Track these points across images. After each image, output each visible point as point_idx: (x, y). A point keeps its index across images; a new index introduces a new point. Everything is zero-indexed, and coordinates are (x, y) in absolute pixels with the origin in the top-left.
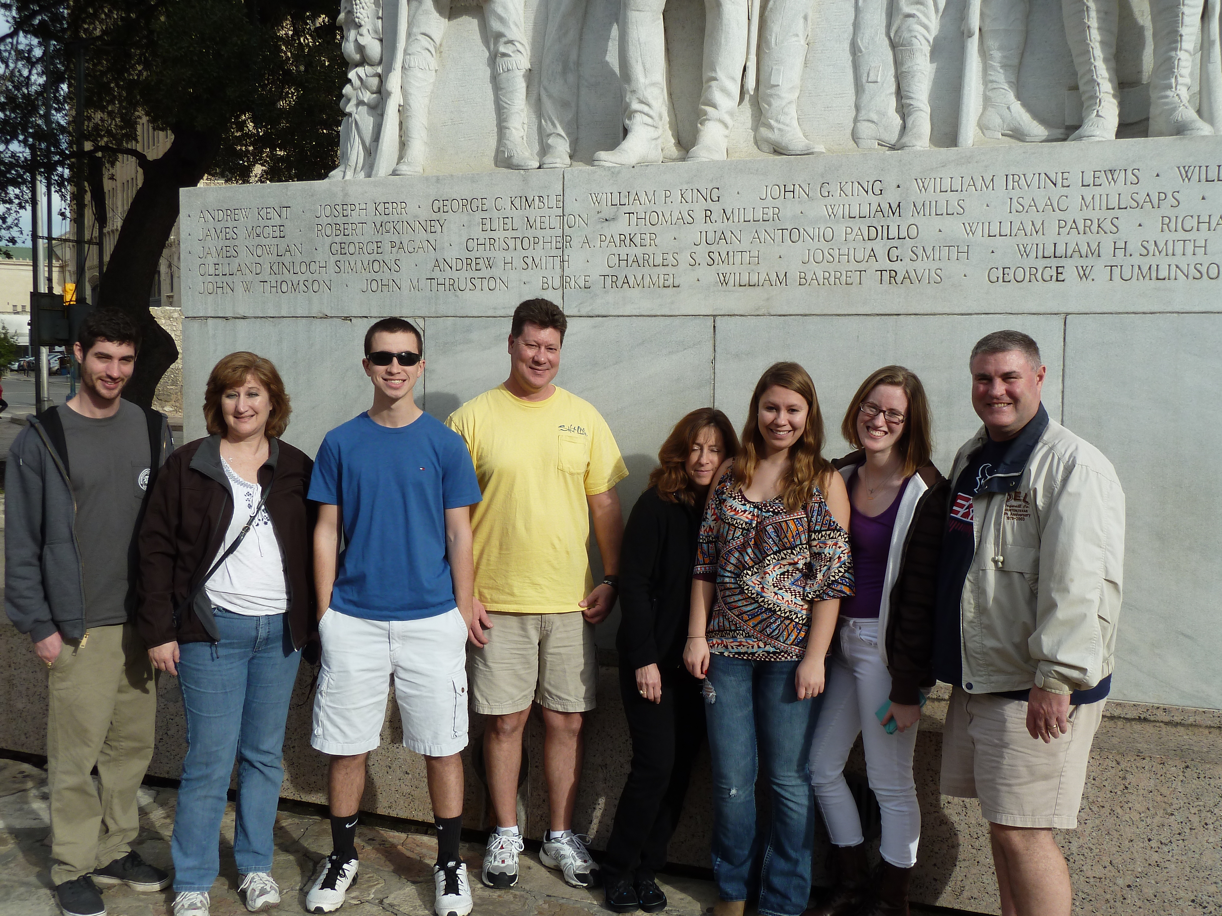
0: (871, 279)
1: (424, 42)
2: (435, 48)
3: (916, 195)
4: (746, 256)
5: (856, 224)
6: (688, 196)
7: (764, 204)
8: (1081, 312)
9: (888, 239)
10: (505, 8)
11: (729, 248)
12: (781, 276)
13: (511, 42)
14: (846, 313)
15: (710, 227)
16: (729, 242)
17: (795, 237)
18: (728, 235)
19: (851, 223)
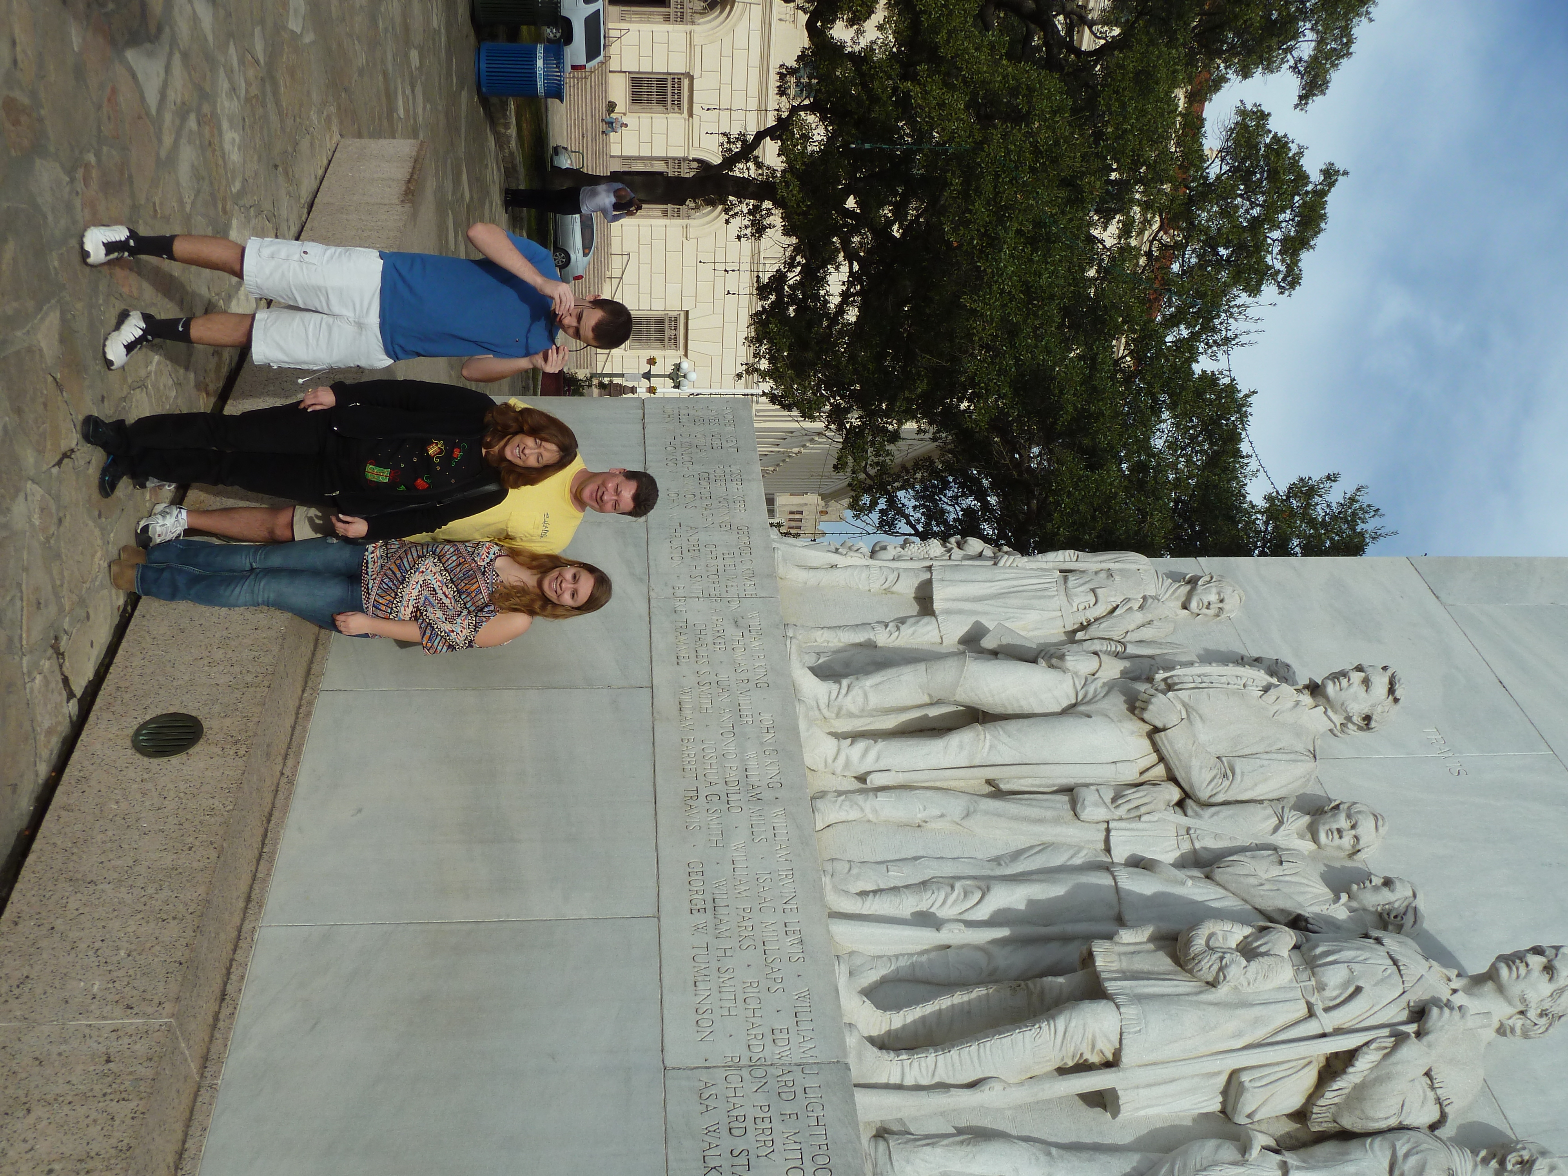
0: (689, 784)
1: (892, 577)
2: (889, 588)
3: (770, 810)
5: (740, 773)
8: (661, 928)
10: (927, 624)
13: (898, 628)
14: (656, 769)
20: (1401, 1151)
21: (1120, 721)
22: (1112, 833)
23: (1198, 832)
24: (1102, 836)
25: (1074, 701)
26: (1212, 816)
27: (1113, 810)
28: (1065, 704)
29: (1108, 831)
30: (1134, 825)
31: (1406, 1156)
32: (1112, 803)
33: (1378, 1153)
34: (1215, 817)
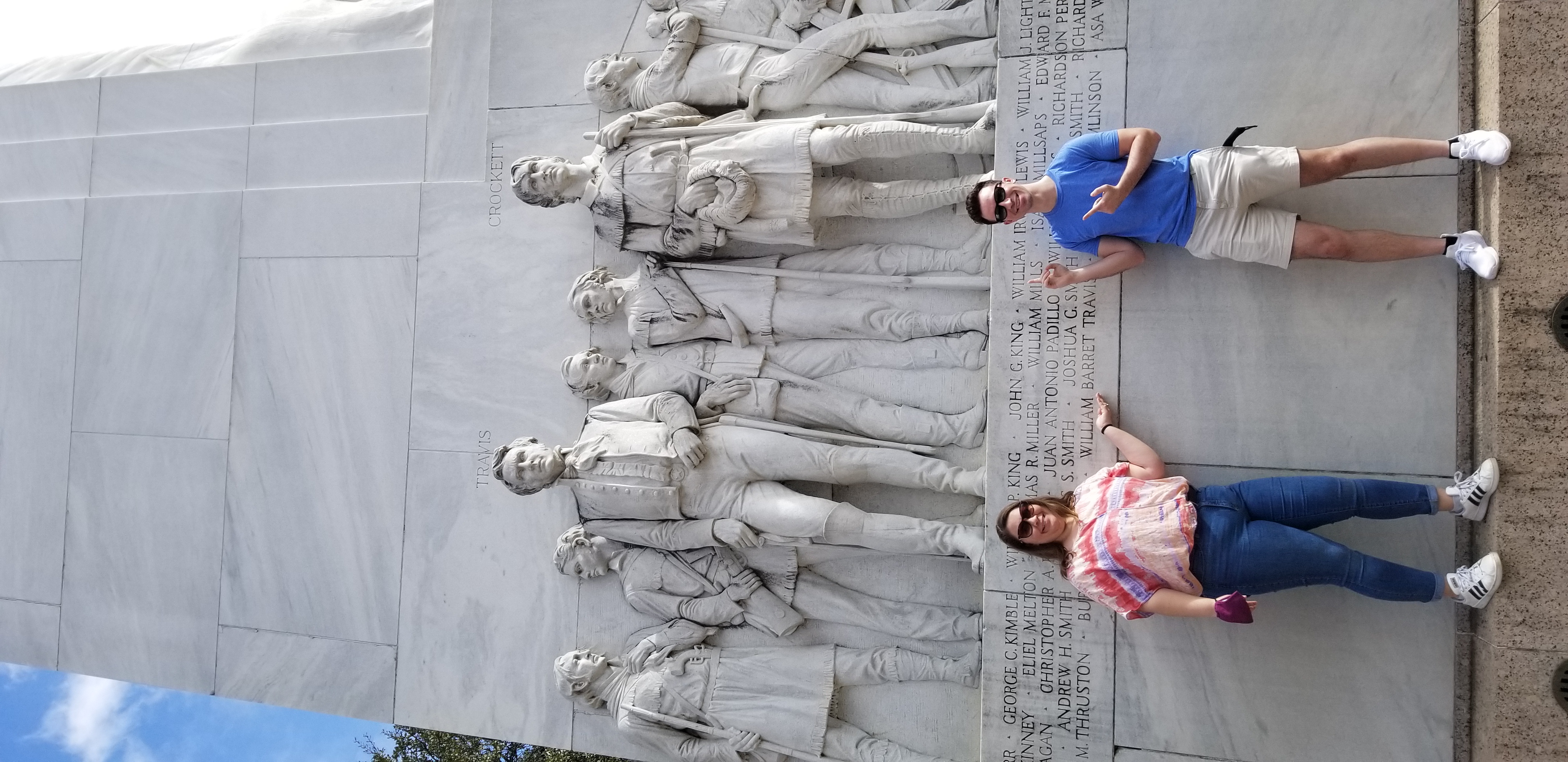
0: (1091, 331)
3: (1026, 297)
4: (1067, 432)
5: (1045, 342)
6: (1014, 480)
7: (1024, 415)
9: (1058, 318)
11: (1060, 446)
12: (1085, 403)
14: (1118, 350)
15: (1041, 462)
16: (1054, 447)
17: (1053, 392)
18: (1049, 447)
19: (1044, 347)
20: (672, 86)
21: (720, 449)
22: (758, 366)
23: (696, 364)
24: (766, 369)
25: (749, 488)
26: (681, 378)
27: (753, 384)
28: (756, 487)
29: (761, 370)
30: (740, 372)
31: (670, 82)
32: (750, 389)
33: (684, 88)
34: (679, 376)
